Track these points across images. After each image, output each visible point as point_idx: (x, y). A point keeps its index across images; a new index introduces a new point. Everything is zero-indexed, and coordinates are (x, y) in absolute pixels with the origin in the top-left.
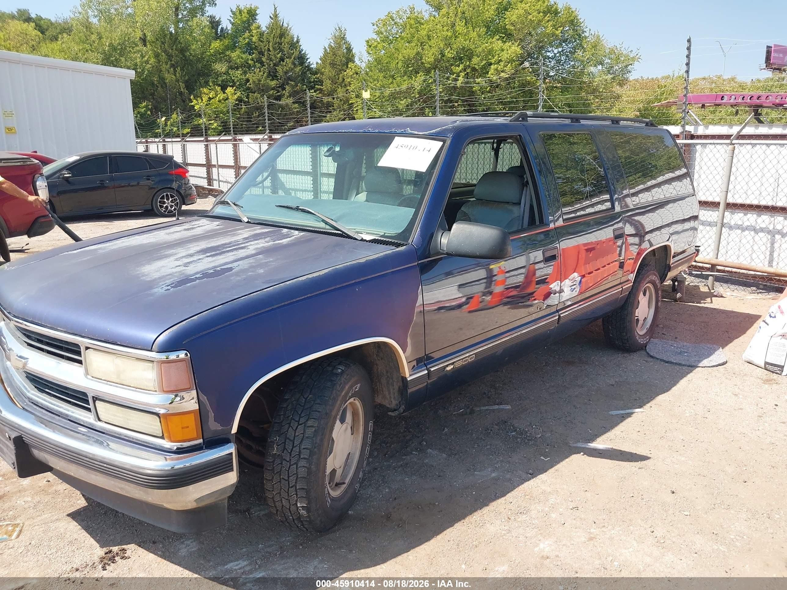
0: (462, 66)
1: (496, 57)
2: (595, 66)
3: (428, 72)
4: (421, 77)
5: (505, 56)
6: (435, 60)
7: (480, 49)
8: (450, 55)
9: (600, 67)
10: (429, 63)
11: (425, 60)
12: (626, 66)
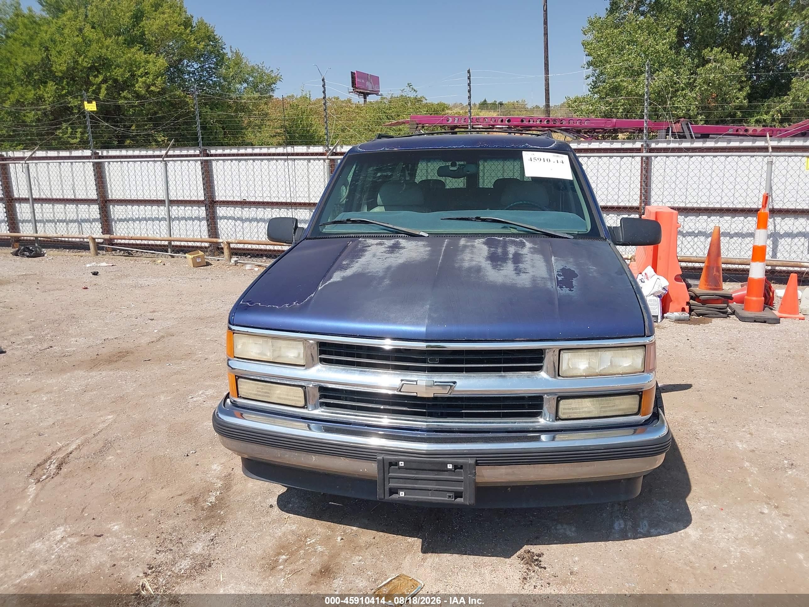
0: (101, 78)
1: (142, 69)
2: (240, 83)
3: (58, 80)
4: (51, 86)
5: (152, 68)
6: (67, 69)
7: (122, 60)
8: (85, 64)
9: (245, 85)
10: (61, 71)
11: (56, 69)
12: (270, 85)
